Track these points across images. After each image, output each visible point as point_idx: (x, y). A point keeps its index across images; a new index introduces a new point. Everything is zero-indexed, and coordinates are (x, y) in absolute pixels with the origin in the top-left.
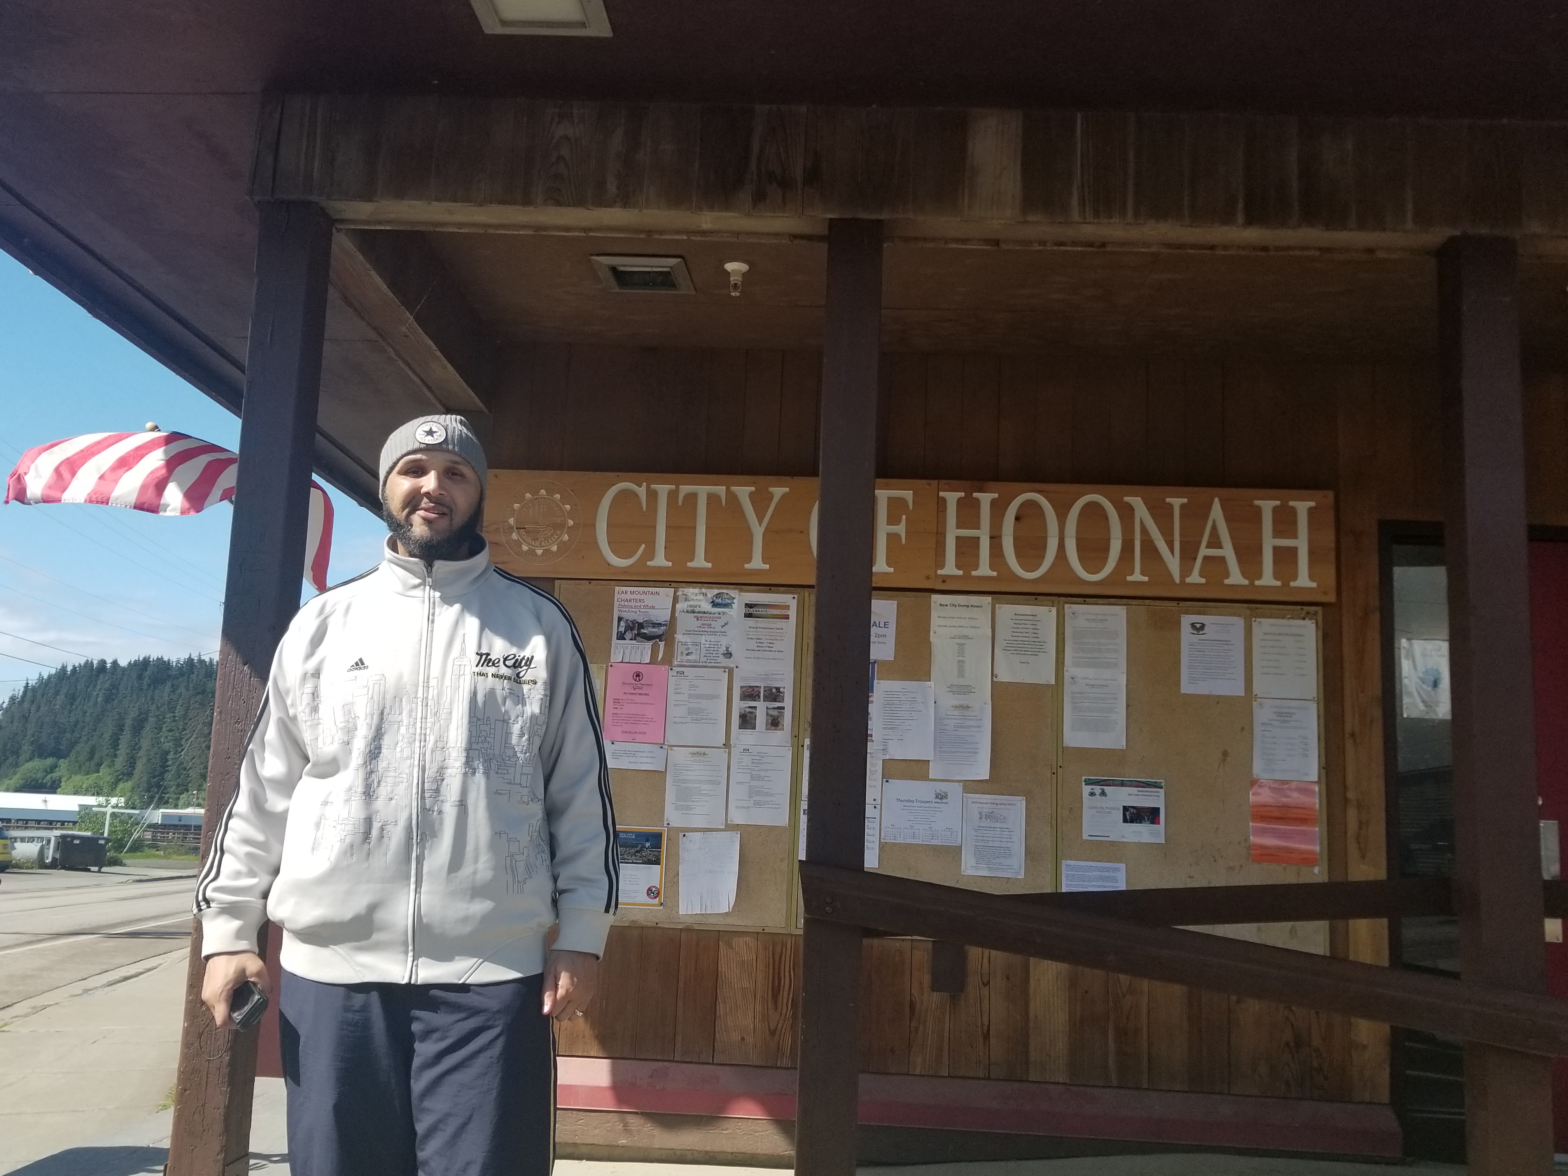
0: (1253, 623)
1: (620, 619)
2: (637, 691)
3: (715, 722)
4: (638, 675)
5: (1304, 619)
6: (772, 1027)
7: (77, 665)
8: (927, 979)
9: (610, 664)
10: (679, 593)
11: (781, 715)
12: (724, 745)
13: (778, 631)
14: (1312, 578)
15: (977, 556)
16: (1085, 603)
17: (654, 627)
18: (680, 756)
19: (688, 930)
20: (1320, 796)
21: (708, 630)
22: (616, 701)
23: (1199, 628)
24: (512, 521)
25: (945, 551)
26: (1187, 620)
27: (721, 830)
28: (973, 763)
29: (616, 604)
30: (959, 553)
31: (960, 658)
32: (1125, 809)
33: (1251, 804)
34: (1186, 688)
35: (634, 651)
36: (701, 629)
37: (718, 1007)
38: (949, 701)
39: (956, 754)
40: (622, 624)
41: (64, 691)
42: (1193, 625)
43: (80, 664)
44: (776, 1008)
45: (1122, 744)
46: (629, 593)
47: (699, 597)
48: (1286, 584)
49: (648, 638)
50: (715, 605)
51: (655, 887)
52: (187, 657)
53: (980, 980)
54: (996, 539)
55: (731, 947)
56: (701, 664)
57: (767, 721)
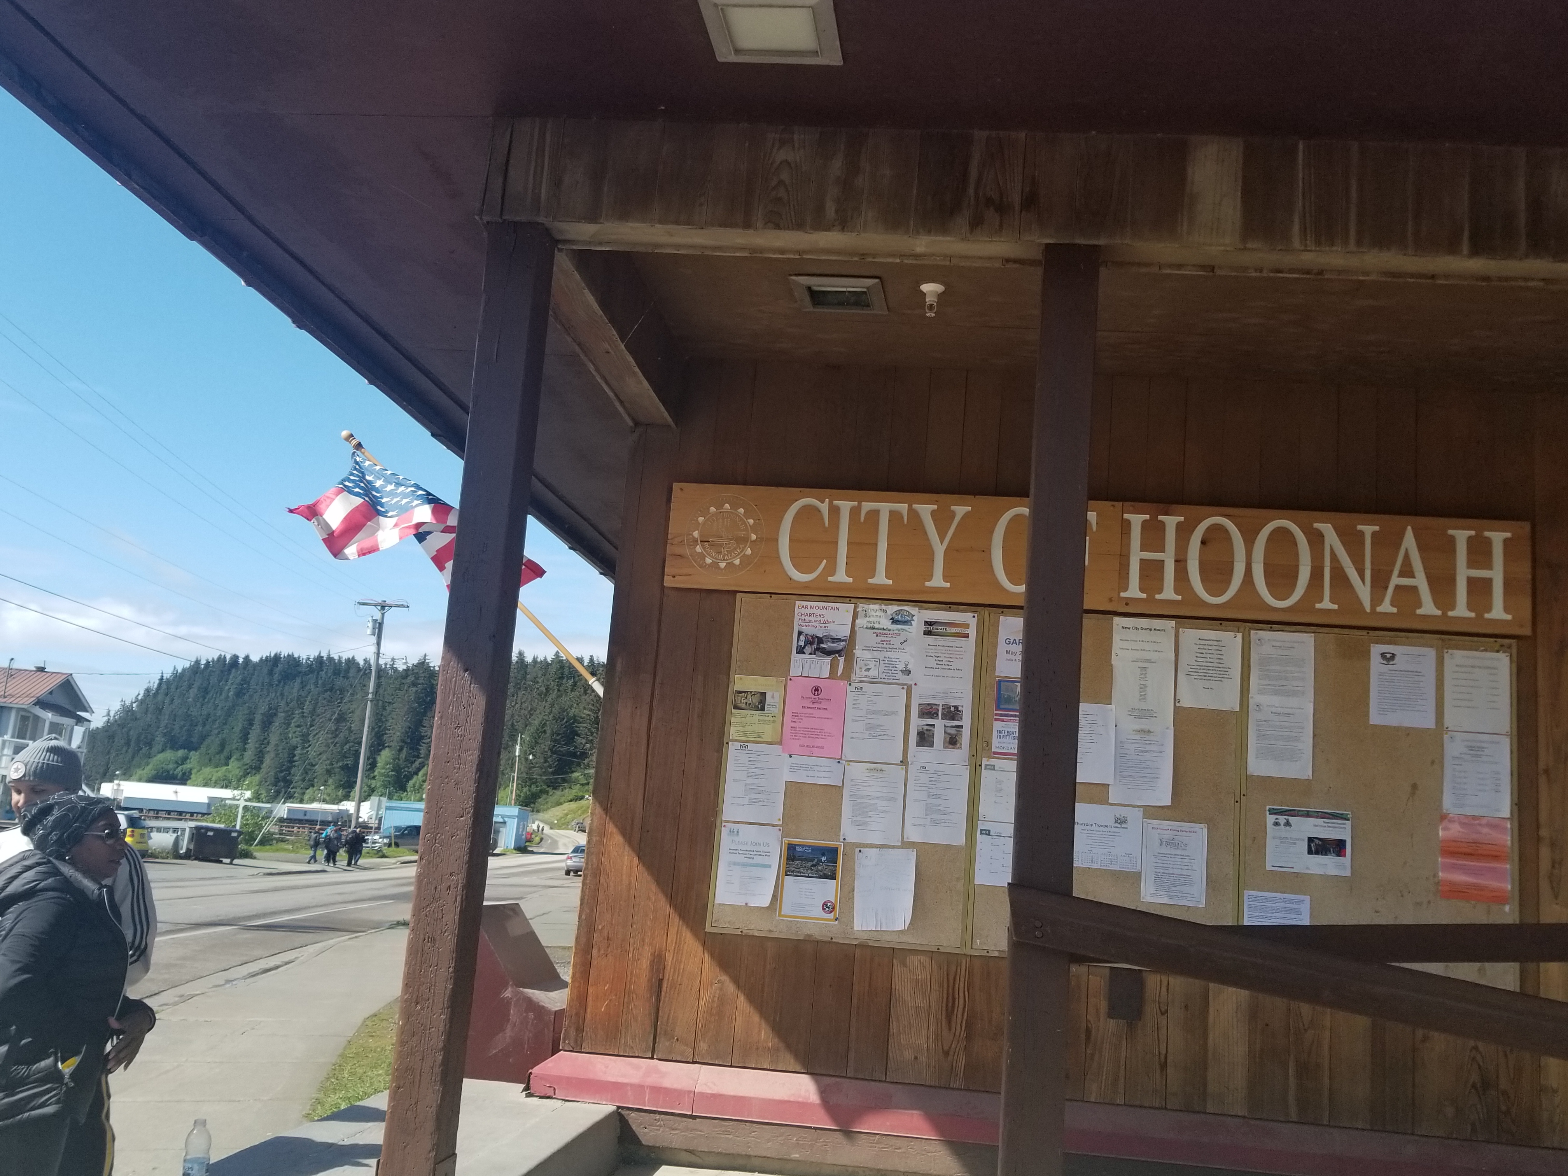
0: (1446, 655)
1: (800, 633)
2: (815, 705)
3: (892, 738)
4: (817, 690)
5: (1498, 651)
6: (946, 1048)
7: (210, 660)
8: (1103, 1005)
9: (789, 677)
10: (859, 609)
11: (959, 733)
12: (901, 762)
13: (958, 649)
14: (1506, 610)
15: (1162, 579)
16: (1271, 630)
17: (833, 642)
18: (857, 771)
19: (863, 946)
20: (1512, 832)
21: (887, 646)
22: (795, 715)
23: (1389, 658)
24: (696, 534)
25: (1128, 573)
26: (1376, 650)
27: (898, 847)
28: (1154, 788)
29: (796, 618)
30: (1143, 576)
31: (1142, 682)
32: (1310, 840)
33: (1440, 839)
34: (1375, 718)
35: (813, 666)
36: (880, 646)
37: (891, 1024)
38: (1130, 725)
39: (1137, 779)
40: (802, 638)
41: (196, 685)
42: (1383, 655)
43: (213, 659)
44: (950, 1029)
45: (1308, 774)
46: (809, 607)
47: (878, 613)
48: (1480, 616)
49: (828, 653)
50: (894, 621)
51: (830, 902)
52: (317, 654)
53: (1158, 1009)
54: (1181, 563)
55: (905, 966)
56: (880, 680)
57: (945, 738)
